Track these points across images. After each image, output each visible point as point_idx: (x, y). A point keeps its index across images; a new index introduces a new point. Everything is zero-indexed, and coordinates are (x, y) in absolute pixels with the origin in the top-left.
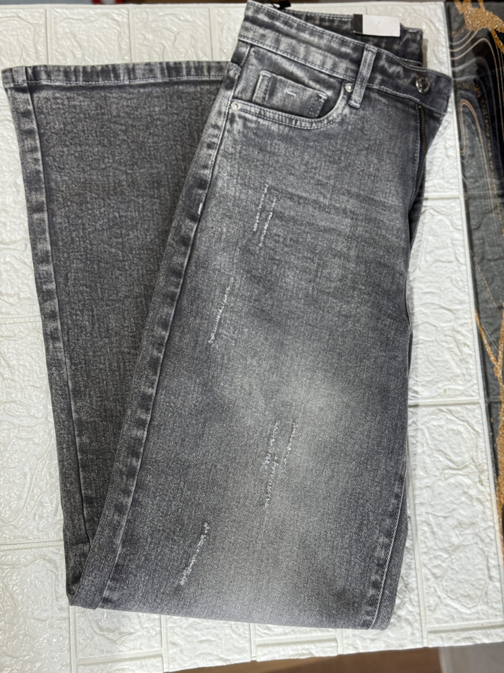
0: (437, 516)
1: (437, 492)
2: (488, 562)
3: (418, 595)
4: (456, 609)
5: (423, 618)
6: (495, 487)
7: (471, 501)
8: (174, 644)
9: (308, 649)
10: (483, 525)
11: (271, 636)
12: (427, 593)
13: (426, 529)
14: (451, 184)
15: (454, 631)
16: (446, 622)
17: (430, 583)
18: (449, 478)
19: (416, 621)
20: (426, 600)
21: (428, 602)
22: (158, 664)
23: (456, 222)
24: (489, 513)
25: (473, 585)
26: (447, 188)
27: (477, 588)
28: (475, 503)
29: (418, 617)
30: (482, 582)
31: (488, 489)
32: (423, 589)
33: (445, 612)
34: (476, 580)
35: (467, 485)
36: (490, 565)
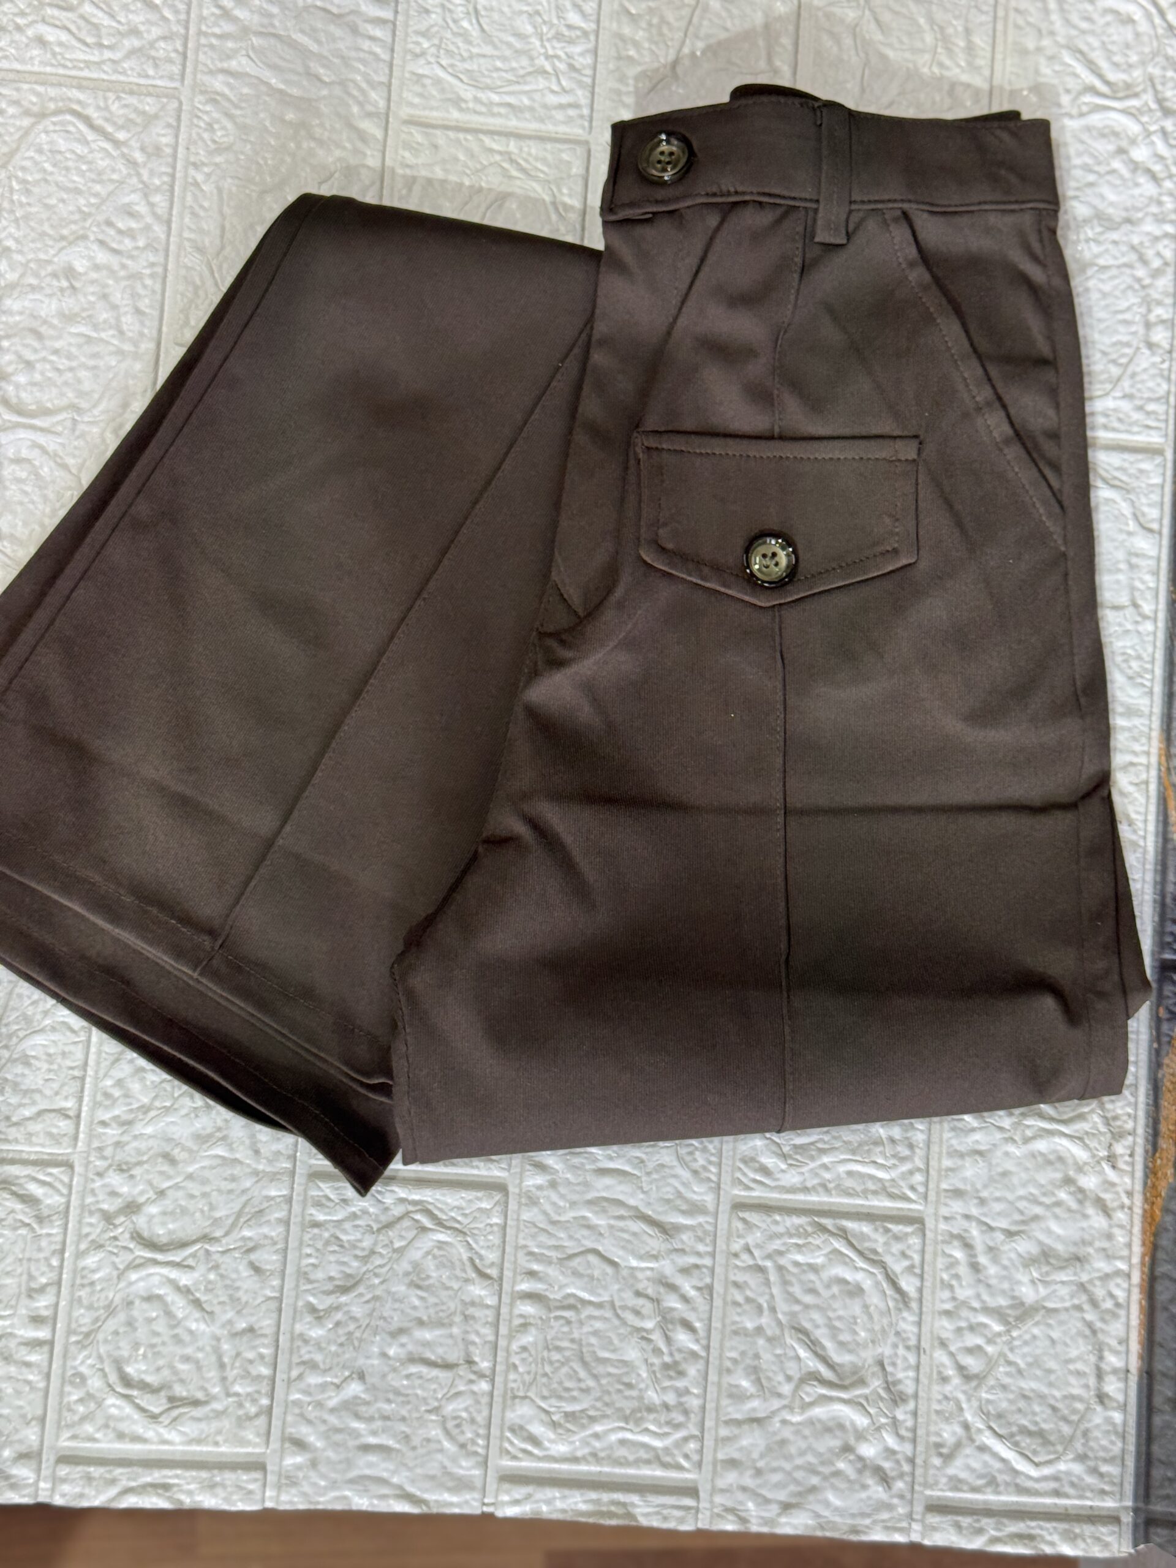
0: (991, 1229)
1: (1000, 1170)
2: (1101, 1358)
3: (915, 1414)
4: (1003, 1460)
5: (919, 1472)
6: (1146, 1176)
7: (1080, 1202)
8: (300, 1444)
9: (624, 1505)
10: (1102, 1265)
11: (540, 1459)
12: (937, 1412)
13: (959, 1254)
14: (1148, 413)
15: (988, 1512)
16: (975, 1489)
17: (948, 1389)
18: (1034, 1138)
19: (901, 1475)
20: (932, 1428)
21: (939, 1435)
22: (251, 1487)
23: (1146, 509)
24: (1121, 1238)
25: (1054, 1409)
26: (1136, 423)
27: (1065, 1419)
28: (1090, 1211)
29: (906, 1468)
30: (1079, 1406)
31: (1127, 1180)
32: (929, 1399)
33: (976, 1465)
34: (1065, 1397)
35: (1076, 1163)
36: (1103, 1366)
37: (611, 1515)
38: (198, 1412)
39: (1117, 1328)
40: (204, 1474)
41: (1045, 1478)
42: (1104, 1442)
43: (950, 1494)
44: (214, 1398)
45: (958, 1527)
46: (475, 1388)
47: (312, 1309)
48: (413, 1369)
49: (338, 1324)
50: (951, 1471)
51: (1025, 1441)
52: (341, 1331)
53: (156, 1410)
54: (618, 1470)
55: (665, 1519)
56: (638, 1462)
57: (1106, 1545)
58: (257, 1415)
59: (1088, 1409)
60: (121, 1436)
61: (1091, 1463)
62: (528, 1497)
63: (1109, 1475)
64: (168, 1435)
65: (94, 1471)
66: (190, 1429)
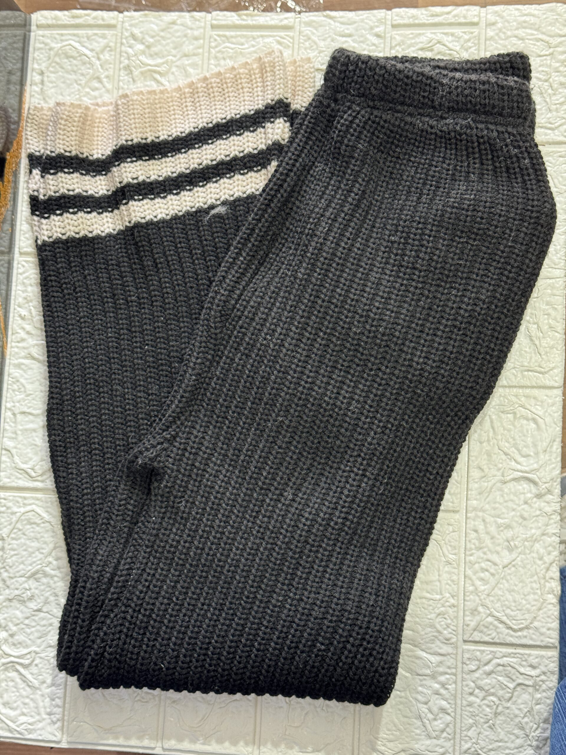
2: (42, 89)
3: (120, 62)
4: (84, 46)
5: (119, 41)
8: (378, 36)
9: (241, 19)
11: (277, 36)
14: (5, 506)
15: (91, 26)
16: (96, 34)
17: (106, 73)
20: (113, 57)
21: (111, 55)
22: (397, 18)
23: (8, 460)
25: (63, 68)
26: (11, 501)
27: (57, 63)
29: (124, 41)
30: (51, 69)
32: (114, 69)
33: (95, 44)
34: (57, 72)
36: (41, 86)
41: (67, 40)
42: (41, 56)
43: (106, 32)
44: (414, 52)
45: (103, 19)
50: (105, 41)
51: (75, 54)
53: (438, 45)
54: (245, 33)
55: (224, 16)
56: (236, 37)
58: (396, 46)
59: (48, 68)
60: (452, 35)
61: (48, 47)
62: (281, 20)
63: (40, 43)
64: (433, 36)
65: (462, 20)
66: (423, 39)
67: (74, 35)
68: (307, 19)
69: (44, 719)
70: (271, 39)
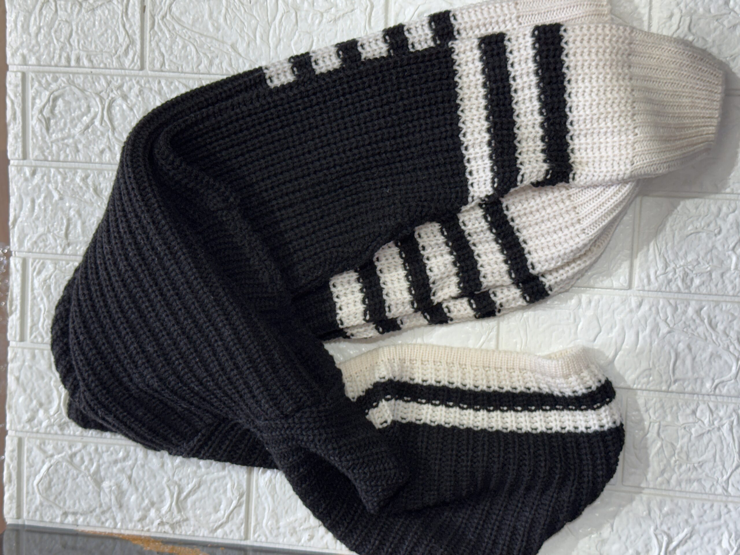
1: (156, 474)
4: (39, 471)
5: (34, 435)
6: (155, 538)
7: (144, 509)
8: (34, 173)
9: (15, 311)
11: (32, 275)
15: (20, 463)
16: (28, 459)
17: (67, 448)
18: (170, 490)
19: (32, 428)
20: (51, 441)
21: (48, 444)
22: (17, 154)
24: (130, 526)
25: (60, 493)
27: (56, 498)
28: (141, 513)
29: (35, 430)
30: (62, 504)
31: (155, 530)
32: (62, 440)
33: (37, 459)
34: (65, 498)
35: (160, 508)
36: (78, 515)
37: (11, 305)
38: (44, 131)
39: (93, 522)
40: (20, 135)
41: (33, 488)
42: (48, 514)
43: (26, 448)
44: (50, 137)
45: (13, 451)
46: (59, 247)
47: (87, 177)
48: (65, 221)
49: (81, 188)
50: (35, 449)
51: (47, 480)
52: (78, 189)
53: (44, 113)
54: (29, 307)
55: (11, 328)
56: (32, 316)
57: (9, 513)
58: (44, 155)
59: (60, 508)
60: (34, 99)
61: (40, 508)
62: (17, 270)
63: (35, 515)
64: (35, 118)
65: (20, 89)
66: (37, 128)
67: (28, 480)
68: (17, 245)
69: (725, 522)
70: (36, 281)
